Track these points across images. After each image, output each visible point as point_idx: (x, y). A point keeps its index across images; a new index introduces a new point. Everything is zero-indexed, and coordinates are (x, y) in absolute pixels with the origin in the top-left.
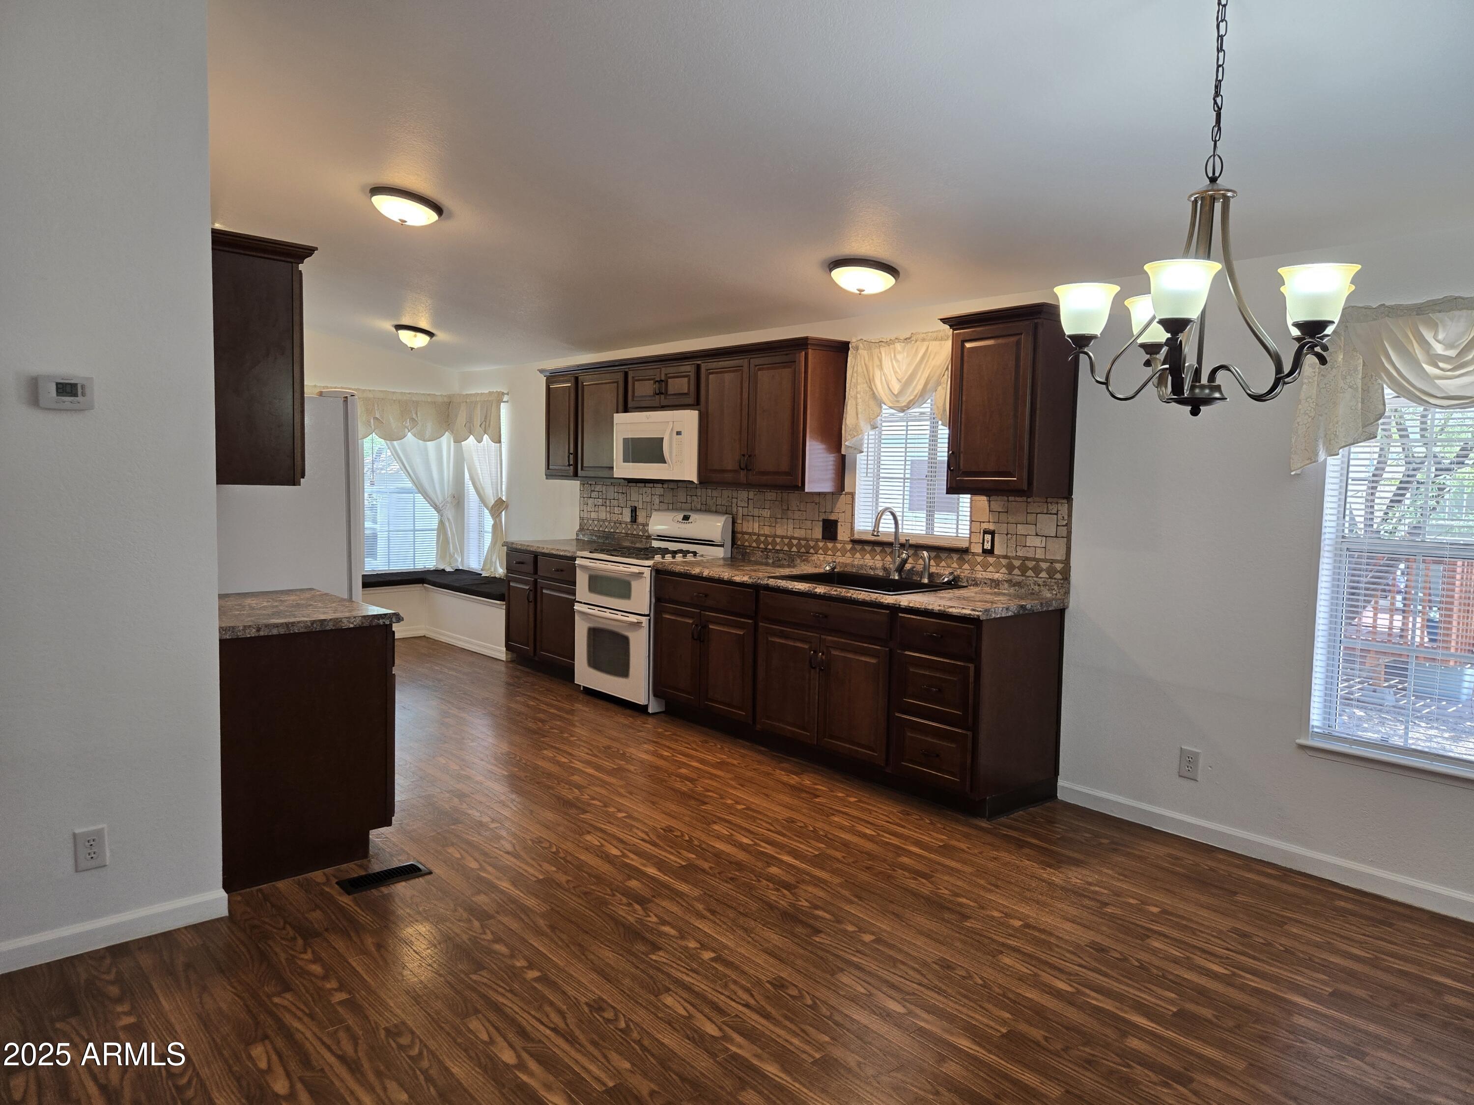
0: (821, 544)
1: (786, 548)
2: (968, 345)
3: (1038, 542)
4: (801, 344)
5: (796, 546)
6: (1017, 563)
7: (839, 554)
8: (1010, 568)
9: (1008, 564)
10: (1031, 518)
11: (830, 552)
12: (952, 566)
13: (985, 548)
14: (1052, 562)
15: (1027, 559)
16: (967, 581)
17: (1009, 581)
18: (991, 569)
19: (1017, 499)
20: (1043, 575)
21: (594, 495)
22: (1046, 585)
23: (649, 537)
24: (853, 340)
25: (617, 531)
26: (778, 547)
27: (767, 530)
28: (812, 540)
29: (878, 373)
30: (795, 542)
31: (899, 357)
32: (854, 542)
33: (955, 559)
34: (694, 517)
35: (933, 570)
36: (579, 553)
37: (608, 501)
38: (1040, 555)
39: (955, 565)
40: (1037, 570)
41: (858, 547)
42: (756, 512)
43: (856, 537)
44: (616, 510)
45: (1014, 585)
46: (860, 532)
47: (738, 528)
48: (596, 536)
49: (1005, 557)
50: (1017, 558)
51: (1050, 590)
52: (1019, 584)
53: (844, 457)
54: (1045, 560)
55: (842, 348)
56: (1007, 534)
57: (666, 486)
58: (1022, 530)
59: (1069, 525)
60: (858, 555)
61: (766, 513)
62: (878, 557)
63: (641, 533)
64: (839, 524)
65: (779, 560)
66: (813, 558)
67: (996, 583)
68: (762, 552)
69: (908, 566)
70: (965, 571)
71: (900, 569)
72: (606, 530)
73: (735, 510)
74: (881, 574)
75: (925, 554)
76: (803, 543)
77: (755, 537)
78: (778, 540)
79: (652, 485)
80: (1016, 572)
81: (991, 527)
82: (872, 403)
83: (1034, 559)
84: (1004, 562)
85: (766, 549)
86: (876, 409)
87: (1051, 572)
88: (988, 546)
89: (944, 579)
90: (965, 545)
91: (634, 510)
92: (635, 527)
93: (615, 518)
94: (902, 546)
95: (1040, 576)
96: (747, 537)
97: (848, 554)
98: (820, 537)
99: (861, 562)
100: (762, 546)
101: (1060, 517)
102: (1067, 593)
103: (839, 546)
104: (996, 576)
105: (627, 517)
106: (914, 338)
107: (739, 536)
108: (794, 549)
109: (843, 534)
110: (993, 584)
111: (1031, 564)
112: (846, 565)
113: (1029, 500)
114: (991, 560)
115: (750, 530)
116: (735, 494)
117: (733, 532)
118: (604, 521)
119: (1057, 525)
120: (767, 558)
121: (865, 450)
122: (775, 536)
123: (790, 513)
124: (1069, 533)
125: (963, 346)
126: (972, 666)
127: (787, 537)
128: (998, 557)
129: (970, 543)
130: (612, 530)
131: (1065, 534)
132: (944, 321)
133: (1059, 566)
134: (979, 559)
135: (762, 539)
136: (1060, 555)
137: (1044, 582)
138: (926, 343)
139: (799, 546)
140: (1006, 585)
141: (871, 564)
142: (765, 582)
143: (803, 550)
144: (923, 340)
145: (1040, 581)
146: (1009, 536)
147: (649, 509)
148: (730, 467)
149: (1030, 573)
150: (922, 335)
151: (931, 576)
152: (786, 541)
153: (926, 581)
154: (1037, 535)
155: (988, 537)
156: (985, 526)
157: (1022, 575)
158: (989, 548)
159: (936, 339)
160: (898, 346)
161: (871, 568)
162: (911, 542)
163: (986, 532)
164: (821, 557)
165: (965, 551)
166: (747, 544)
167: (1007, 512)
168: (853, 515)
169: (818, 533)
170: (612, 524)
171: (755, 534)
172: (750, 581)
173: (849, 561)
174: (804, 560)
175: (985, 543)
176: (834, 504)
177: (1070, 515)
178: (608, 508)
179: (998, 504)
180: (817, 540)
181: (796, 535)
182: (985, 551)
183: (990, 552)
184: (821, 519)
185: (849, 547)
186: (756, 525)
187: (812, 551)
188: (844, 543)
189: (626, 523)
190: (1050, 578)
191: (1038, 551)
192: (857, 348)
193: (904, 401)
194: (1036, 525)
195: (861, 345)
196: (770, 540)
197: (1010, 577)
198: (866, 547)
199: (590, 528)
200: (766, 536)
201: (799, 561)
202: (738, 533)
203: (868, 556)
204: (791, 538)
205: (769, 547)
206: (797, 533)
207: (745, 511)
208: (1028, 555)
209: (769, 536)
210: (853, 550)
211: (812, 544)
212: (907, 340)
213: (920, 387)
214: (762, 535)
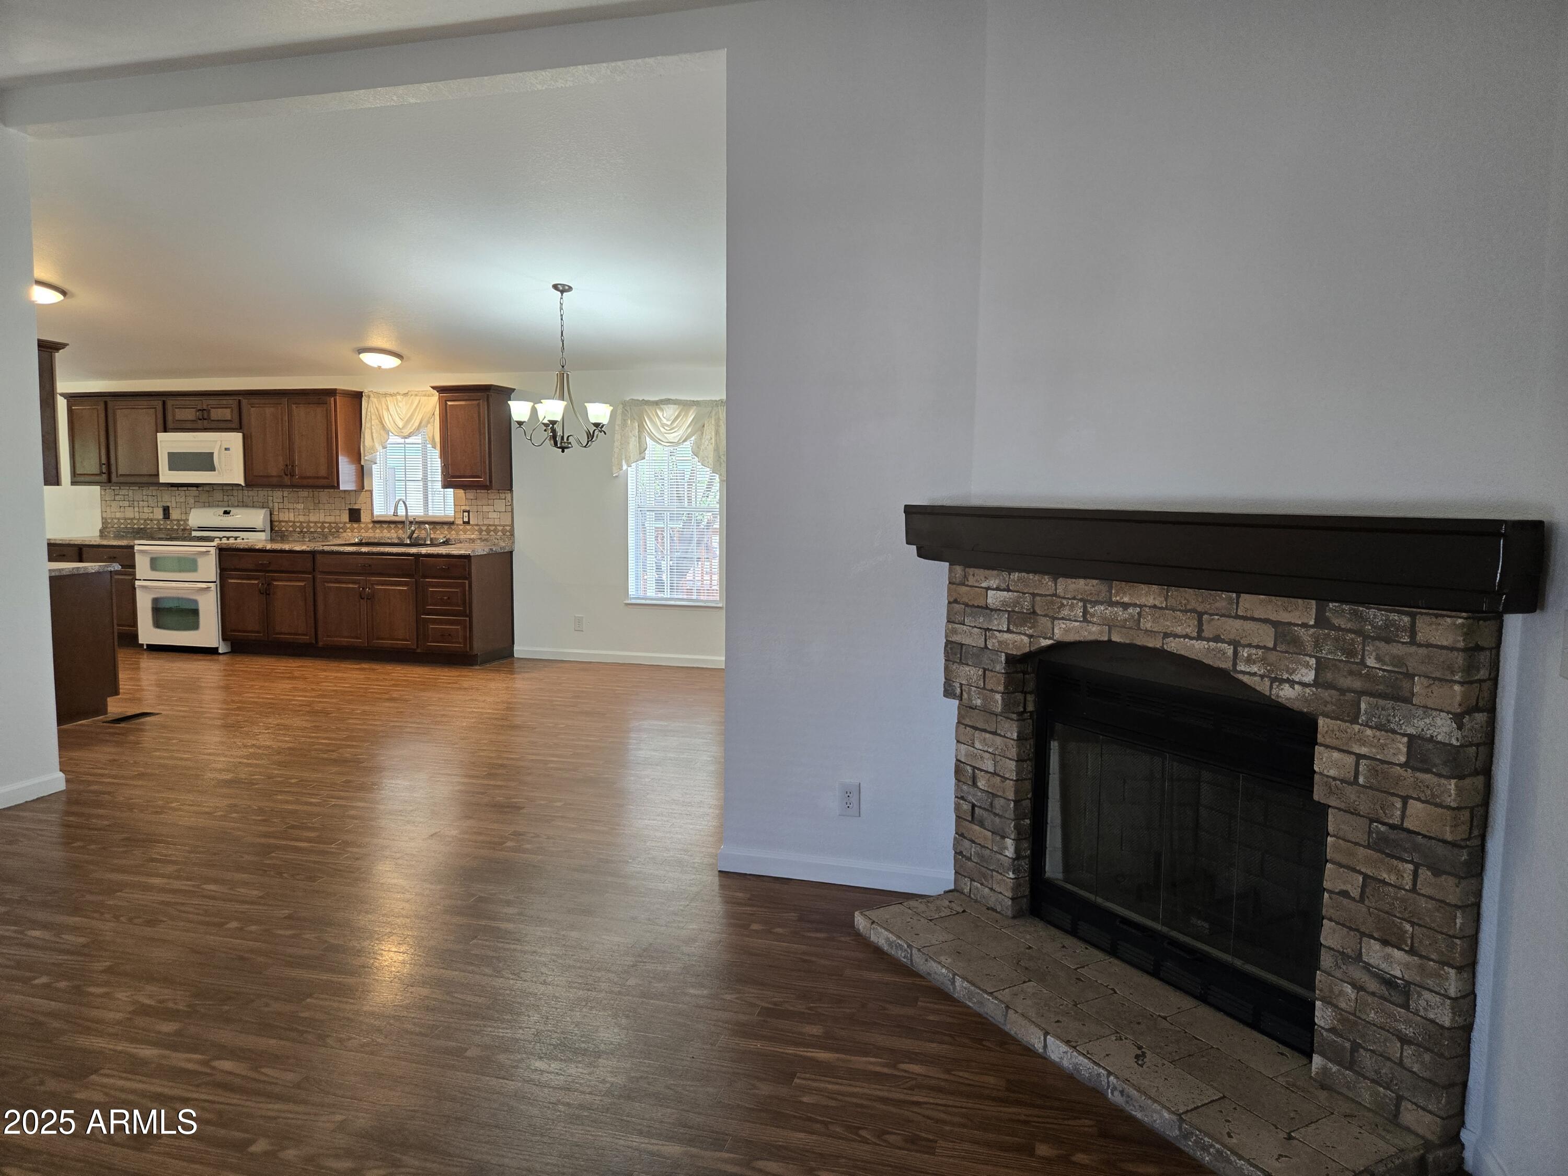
0: (348, 525)
1: (319, 530)
2: (449, 403)
3: (495, 515)
4: (332, 393)
5: (327, 528)
6: (484, 528)
7: (363, 531)
8: (480, 531)
9: (479, 529)
10: (490, 502)
11: (356, 530)
13: (464, 520)
14: (504, 526)
15: (490, 525)
16: (455, 541)
17: (480, 538)
18: (469, 532)
19: (483, 491)
20: (500, 533)
21: (117, 498)
22: (501, 539)
23: (191, 530)
24: (366, 391)
25: (149, 526)
26: (312, 530)
27: (302, 518)
28: (341, 523)
29: (385, 414)
30: (327, 525)
31: (400, 404)
32: (374, 522)
33: (446, 528)
34: (233, 511)
35: (432, 536)
36: (137, 542)
37: (136, 503)
38: (497, 522)
39: (446, 532)
40: (496, 531)
41: (378, 526)
42: (291, 506)
43: (375, 519)
44: (146, 510)
45: (484, 540)
46: (378, 516)
47: (275, 518)
48: (124, 532)
49: (477, 525)
50: (484, 525)
51: (504, 541)
52: (486, 540)
53: (362, 467)
54: (500, 525)
55: (358, 396)
56: (477, 512)
57: (199, 489)
58: (485, 509)
59: (512, 505)
60: (378, 531)
61: (300, 506)
62: (393, 531)
63: (175, 527)
64: (362, 511)
66: (344, 532)
68: (299, 534)
69: (415, 535)
70: (453, 535)
71: (410, 537)
72: (136, 526)
73: (271, 505)
74: (396, 541)
75: (427, 526)
76: (333, 525)
77: (291, 524)
78: (312, 525)
79: (186, 488)
80: (484, 533)
81: (467, 508)
82: (382, 432)
83: (494, 525)
84: (476, 528)
85: (302, 532)
86: (386, 436)
87: (504, 532)
88: (466, 519)
90: (452, 520)
91: (166, 511)
92: (168, 522)
93: (145, 516)
94: (411, 523)
95: (498, 534)
96: (283, 524)
97: (371, 530)
98: (347, 521)
99: (381, 535)
100: (298, 529)
101: (507, 500)
102: (513, 542)
103: (363, 526)
104: (472, 536)
105: (159, 514)
106: (410, 394)
107: (276, 524)
108: (326, 530)
109: (365, 517)
110: (471, 541)
111: (492, 528)
112: (370, 538)
113: (489, 491)
114: (468, 527)
115: (286, 519)
116: (270, 493)
117: (271, 521)
118: (132, 519)
119: (506, 506)
120: (304, 537)
121: (378, 462)
122: (309, 522)
123: (321, 506)
124: (512, 509)
125: (446, 404)
126: (467, 582)
127: (319, 522)
128: (473, 525)
129: (455, 518)
130: (142, 526)
131: (510, 510)
132: (434, 388)
133: (508, 528)
134: (461, 527)
135: (298, 524)
136: (508, 522)
137: (500, 537)
138: (418, 398)
139: (330, 528)
140: (479, 541)
142: (321, 548)
143: (334, 530)
144: (416, 395)
145: (498, 537)
147: (183, 507)
148: (274, 474)
149: (492, 533)
151: (431, 540)
152: (319, 525)
153: (429, 542)
154: (494, 511)
155: (466, 514)
156: (463, 508)
157: (488, 535)
158: (467, 521)
159: (425, 395)
160: (399, 397)
161: (388, 538)
162: (417, 520)
163: (464, 511)
164: (350, 534)
165: (452, 523)
166: (284, 529)
167: (476, 499)
168: (372, 505)
169: (345, 517)
170: (142, 522)
171: (291, 522)
172: (308, 549)
173: (371, 535)
174: (335, 537)
175: (464, 518)
176: (357, 499)
177: (512, 500)
178: (136, 509)
179: (471, 494)
180: (345, 523)
181: (327, 521)
182: (464, 523)
183: (468, 523)
184: (347, 508)
185: (371, 526)
186: (292, 515)
187: (341, 530)
188: (367, 523)
189: (158, 520)
190: (504, 534)
191: (495, 520)
192: (369, 397)
193: (406, 432)
194: (493, 505)
195: (372, 395)
196: (305, 525)
197: (481, 536)
198: (382, 525)
199: (116, 526)
200: (301, 523)
201: (331, 538)
202: (276, 521)
203: (385, 531)
204: (323, 523)
205: (305, 530)
206: (328, 519)
207: (281, 506)
208: (491, 523)
209: (304, 522)
210: (374, 528)
211: (341, 525)
212: (405, 394)
213: (417, 424)
214: (298, 522)
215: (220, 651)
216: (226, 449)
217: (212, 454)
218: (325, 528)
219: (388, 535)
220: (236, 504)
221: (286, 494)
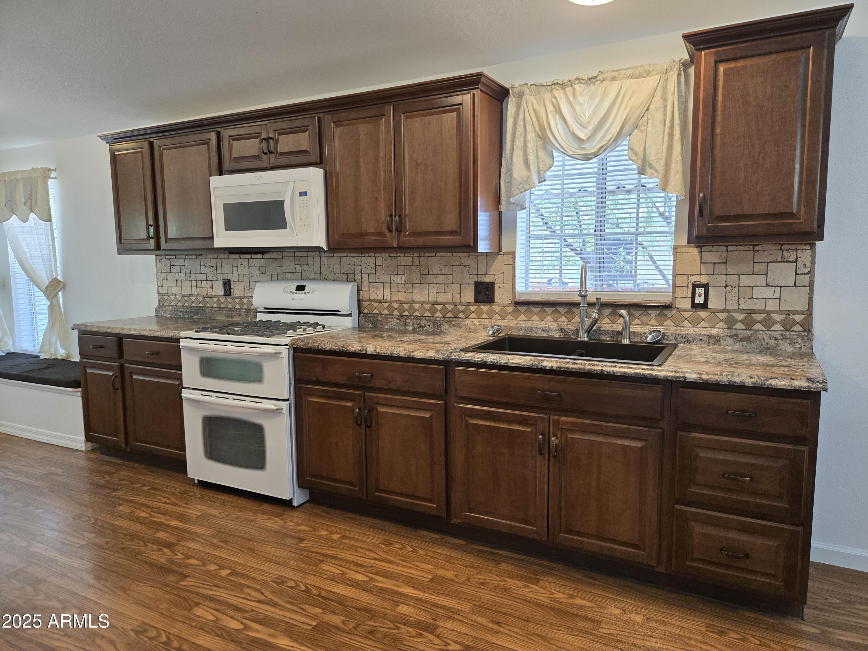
0: (473, 308)
1: (427, 314)
3: (769, 292)
5: (440, 311)
6: (740, 317)
7: (497, 316)
8: (730, 322)
9: (727, 318)
10: (759, 267)
11: (485, 316)
12: (650, 323)
13: (697, 302)
14: (789, 313)
15: (754, 311)
16: (675, 338)
17: (735, 337)
18: (703, 324)
19: (742, 248)
20: (777, 327)
21: (173, 269)
22: (786, 339)
23: (256, 312)
24: (515, 85)
25: (208, 305)
26: (417, 314)
27: (402, 297)
28: (461, 304)
30: (439, 307)
31: (582, 99)
32: (517, 304)
33: (653, 316)
34: (309, 286)
35: (632, 329)
36: (183, 334)
37: (193, 276)
38: (772, 306)
39: (653, 322)
40: (768, 323)
41: (522, 309)
42: (387, 279)
43: (518, 298)
44: (205, 284)
45: (741, 340)
46: (522, 293)
47: (365, 296)
48: (181, 312)
49: (724, 311)
50: (740, 311)
51: (792, 343)
52: (748, 339)
53: (500, 213)
54: (779, 312)
56: (726, 287)
57: (267, 256)
58: (745, 280)
59: (811, 273)
60: (522, 317)
61: (400, 279)
62: (549, 318)
63: (238, 306)
64: (496, 286)
65: (421, 327)
66: (466, 323)
67: (716, 340)
68: (398, 319)
71: (590, 330)
72: (193, 305)
73: (358, 277)
74: (557, 336)
75: (623, 312)
76: (450, 307)
77: (386, 305)
78: (417, 306)
79: (249, 256)
80: (739, 325)
81: (704, 280)
82: (542, 154)
83: (764, 311)
84: (721, 316)
85: (402, 316)
86: (548, 160)
87: (787, 326)
88: (700, 300)
89: (647, 337)
90: (664, 299)
91: (227, 284)
92: (230, 300)
93: (203, 292)
94: (591, 305)
95: (773, 328)
96: (375, 304)
97: (510, 317)
98: (472, 300)
99: (529, 324)
100: (396, 313)
101: (800, 264)
102: (813, 346)
103: (497, 309)
104: (714, 331)
105: (219, 290)
106: (601, 77)
107: (366, 304)
108: (438, 314)
109: (501, 296)
110: (712, 341)
111: (759, 317)
112: (510, 328)
113: (756, 248)
114: (703, 314)
115: (380, 297)
116: (357, 261)
117: (359, 300)
118: (189, 296)
119: (796, 274)
120: (405, 324)
121: (527, 205)
122: (413, 302)
123: (431, 278)
124: (812, 281)
127: (428, 303)
128: (713, 311)
129: (675, 298)
130: (201, 305)
131: (807, 282)
133: (798, 318)
134: (686, 314)
135: (396, 306)
136: (801, 305)
137: (782, 335)
138: (616, 85)
139: (444, 311)
140: (730, 341)
141: (542, 326)
143: (449, 315)
144: (613, 79)
145: (775, 335)
146: (729, 288)
147: (247, 281)
149: (759, 326)
150: (613, 74)
152: (428, 307)
153: (626, 341)
154: (768, 285)
155: (700, 291)
156: (696, 279)
157: (747, 329)
158: (702, 302)
159: (632, 77)
160: (580, 86)
161: (543, 330)
162: (603, 301)
163: (695, 286)
164: (476, 322)
165: (667, 307)
166: (376, 311)
167: (726, 263)
168: (514, 276)
169: (469, 295)
170: (200, 299)
171: (386, 301)
172: (440, 357)
173: (513, 324)
174: (454, 326)
175: (697, 297)
176: (487, 267)
177: (813, 263)
178: (194, 283)
180: (468, 304)
181: (440, 300)
182: (694, 306)
183: (704, 306)
184: (472, 281)
185: (510, 309)
186: (387, 292)
187: (461, 315)
188: (504, 305)
189: (218, 297)
190: (786, 330)
191: (769, 302)
192: (521, 95)
193: (591, 148)
194: (766, 275)
195: (527, 90)
196: (406, 306)
197: (733, 332)
198: (533, 309)
199: (173, 304)
200: (401, 303)
201: (447, 326)
202: (366, 301)
203: (536, 317)
204: (433, 304)
205: (406, 313)
206: (442, 298)
207: (373, 278)
208: (756, 307)
209: (405, 303)
210: (515, 313)
211: (461, 308)
212: (592, 80)
213: (615, 130)
214: (396, 302)
215: (295, 503)
216: (303, 194)
217: (282, 202)
218: (436, 310)
219: (542, 325)
220: (312, 276)
221: (379, 261)
